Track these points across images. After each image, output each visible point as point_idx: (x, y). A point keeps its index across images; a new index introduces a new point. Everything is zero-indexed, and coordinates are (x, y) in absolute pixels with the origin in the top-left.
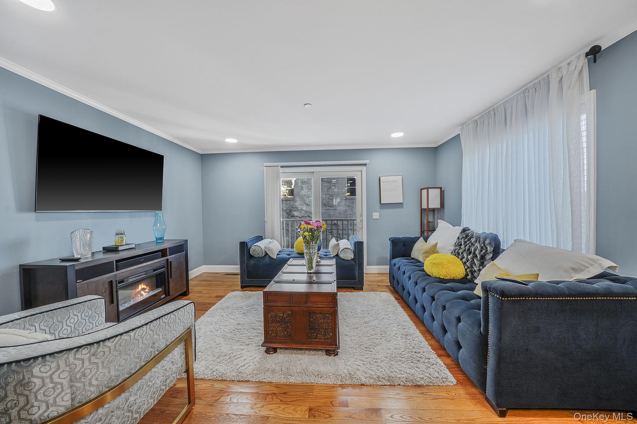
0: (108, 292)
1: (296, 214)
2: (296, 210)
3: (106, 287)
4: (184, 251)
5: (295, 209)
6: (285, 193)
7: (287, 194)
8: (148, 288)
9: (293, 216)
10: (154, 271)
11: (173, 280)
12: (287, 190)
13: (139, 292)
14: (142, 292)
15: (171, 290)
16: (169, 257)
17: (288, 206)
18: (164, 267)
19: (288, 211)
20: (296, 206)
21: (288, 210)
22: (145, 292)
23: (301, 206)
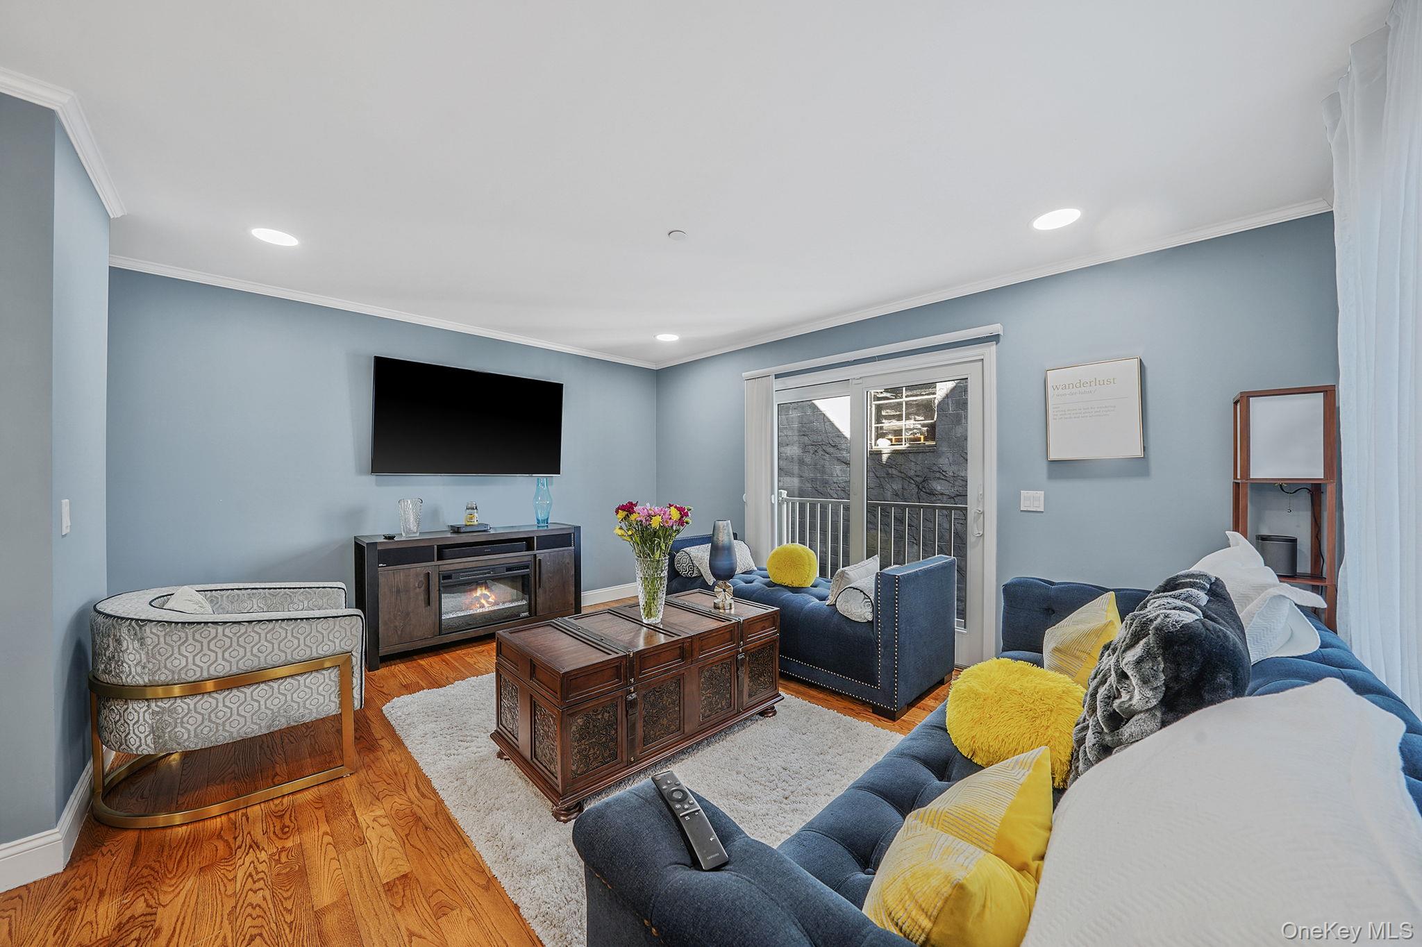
0: (423, 588)
1: (939, 488)
2: (939, 478)
3: (421, 581)
4: (571, 546)
5: (938, 475)
6: (918, 435)
7: (922, 437)
8: (494, 597)
9: (932, 493)
10: (508, 569)
11: (546, 592)
12: (923, 426)
13: (478, 599)
14: (483, 601)
15: (538, 609)
16: (536, 552)
17: (919, 468)
18: (527, 567)
19: (917, 479)
20: (939, 468)
21: (917, 476)
22: (488, 602)
23: (954, 468)
